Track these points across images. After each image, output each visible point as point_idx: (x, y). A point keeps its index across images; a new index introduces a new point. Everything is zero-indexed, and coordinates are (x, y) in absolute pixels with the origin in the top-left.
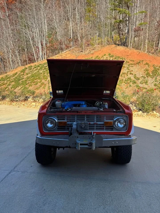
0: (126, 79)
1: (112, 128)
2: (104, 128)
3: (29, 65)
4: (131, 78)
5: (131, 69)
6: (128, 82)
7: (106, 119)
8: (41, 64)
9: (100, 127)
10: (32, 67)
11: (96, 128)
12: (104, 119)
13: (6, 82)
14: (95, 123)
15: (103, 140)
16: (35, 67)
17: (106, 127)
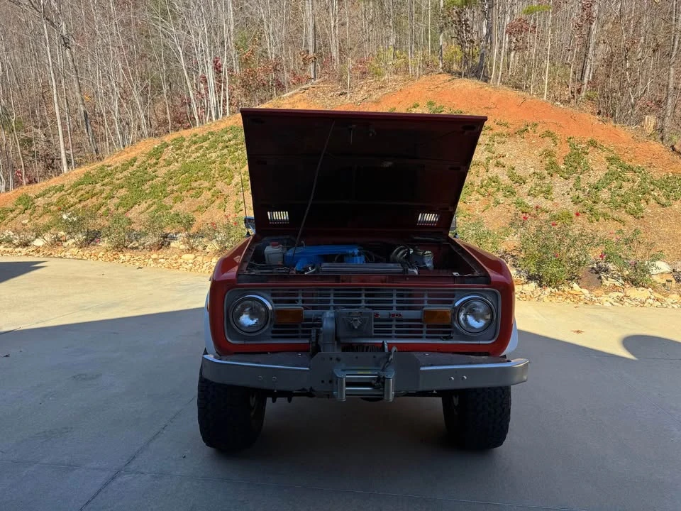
0: (482, 181)
1: (450, 332)
2: (421, 332)
3: (174, 135)
4: (501, 177)
5: (499, 149)
6: (491, 190)
7: (429, 302)
8: (212, 133)
9: (411, 328)
10: (184, 140)
11: (397, 332)
12: (422, 302)
13: (98, 186)
14: (393, 315)
15: (422, 369)
16: (195, 143)
17: (428, 327)
